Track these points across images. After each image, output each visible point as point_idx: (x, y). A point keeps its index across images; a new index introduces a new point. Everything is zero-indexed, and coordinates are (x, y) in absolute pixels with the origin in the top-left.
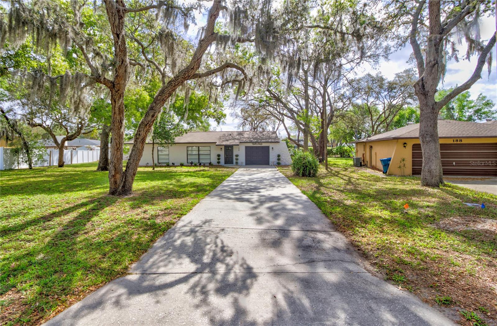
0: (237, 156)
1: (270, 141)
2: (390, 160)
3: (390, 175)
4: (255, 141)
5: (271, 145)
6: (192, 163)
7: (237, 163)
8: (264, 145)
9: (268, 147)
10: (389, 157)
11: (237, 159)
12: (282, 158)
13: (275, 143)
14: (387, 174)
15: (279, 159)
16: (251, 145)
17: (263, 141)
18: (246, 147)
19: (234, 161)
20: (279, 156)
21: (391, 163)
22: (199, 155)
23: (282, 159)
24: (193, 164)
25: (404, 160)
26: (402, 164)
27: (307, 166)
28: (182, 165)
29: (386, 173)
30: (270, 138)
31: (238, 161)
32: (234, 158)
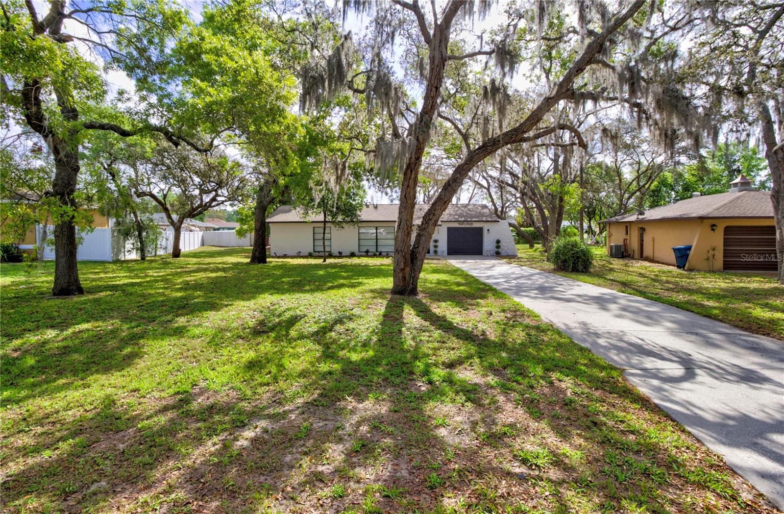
0: (436, 241)
1: (484, 219)
2: (689, 248)
3: (691, 270)
4: (463, 219)
5: (486, 226)
6: (367, 252)
7: (436, 252)
8: (476, 225)
9: (481, 229)
10: (687, 244)
11: (436, 247)
12: (502, 244)
13: (492, 223)
14: (686, 268)
15: (498, 247)
16: (456, 225)
17: (474, 219)
18: (449, 229)
19: (432, 249)
20: (498, 242)
21: (692, 252)
22: (377, 239)
23: (502, 247)
24: (369, 254)
25: (714, 249)
26: (710, 254)
27: (578, 258)
28: (353, 255)
29: (684, 267)
30: (483, 215)
31: (438, 249)
32: (432, 244)
